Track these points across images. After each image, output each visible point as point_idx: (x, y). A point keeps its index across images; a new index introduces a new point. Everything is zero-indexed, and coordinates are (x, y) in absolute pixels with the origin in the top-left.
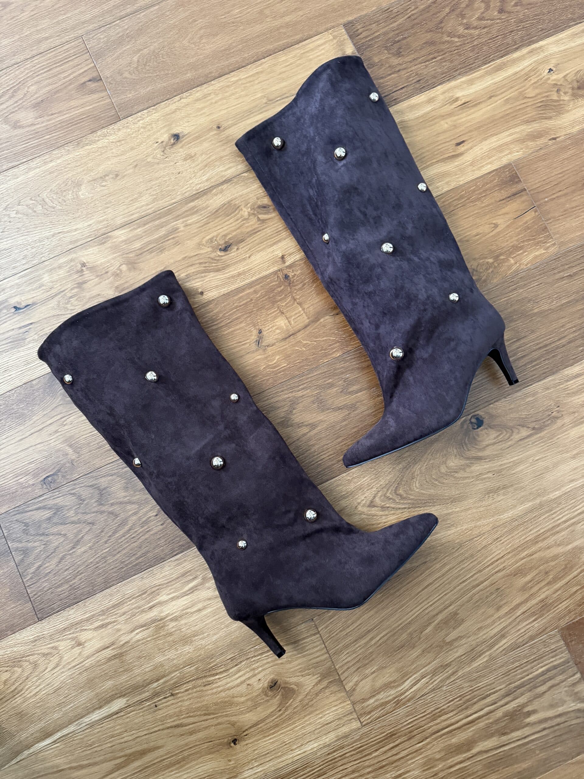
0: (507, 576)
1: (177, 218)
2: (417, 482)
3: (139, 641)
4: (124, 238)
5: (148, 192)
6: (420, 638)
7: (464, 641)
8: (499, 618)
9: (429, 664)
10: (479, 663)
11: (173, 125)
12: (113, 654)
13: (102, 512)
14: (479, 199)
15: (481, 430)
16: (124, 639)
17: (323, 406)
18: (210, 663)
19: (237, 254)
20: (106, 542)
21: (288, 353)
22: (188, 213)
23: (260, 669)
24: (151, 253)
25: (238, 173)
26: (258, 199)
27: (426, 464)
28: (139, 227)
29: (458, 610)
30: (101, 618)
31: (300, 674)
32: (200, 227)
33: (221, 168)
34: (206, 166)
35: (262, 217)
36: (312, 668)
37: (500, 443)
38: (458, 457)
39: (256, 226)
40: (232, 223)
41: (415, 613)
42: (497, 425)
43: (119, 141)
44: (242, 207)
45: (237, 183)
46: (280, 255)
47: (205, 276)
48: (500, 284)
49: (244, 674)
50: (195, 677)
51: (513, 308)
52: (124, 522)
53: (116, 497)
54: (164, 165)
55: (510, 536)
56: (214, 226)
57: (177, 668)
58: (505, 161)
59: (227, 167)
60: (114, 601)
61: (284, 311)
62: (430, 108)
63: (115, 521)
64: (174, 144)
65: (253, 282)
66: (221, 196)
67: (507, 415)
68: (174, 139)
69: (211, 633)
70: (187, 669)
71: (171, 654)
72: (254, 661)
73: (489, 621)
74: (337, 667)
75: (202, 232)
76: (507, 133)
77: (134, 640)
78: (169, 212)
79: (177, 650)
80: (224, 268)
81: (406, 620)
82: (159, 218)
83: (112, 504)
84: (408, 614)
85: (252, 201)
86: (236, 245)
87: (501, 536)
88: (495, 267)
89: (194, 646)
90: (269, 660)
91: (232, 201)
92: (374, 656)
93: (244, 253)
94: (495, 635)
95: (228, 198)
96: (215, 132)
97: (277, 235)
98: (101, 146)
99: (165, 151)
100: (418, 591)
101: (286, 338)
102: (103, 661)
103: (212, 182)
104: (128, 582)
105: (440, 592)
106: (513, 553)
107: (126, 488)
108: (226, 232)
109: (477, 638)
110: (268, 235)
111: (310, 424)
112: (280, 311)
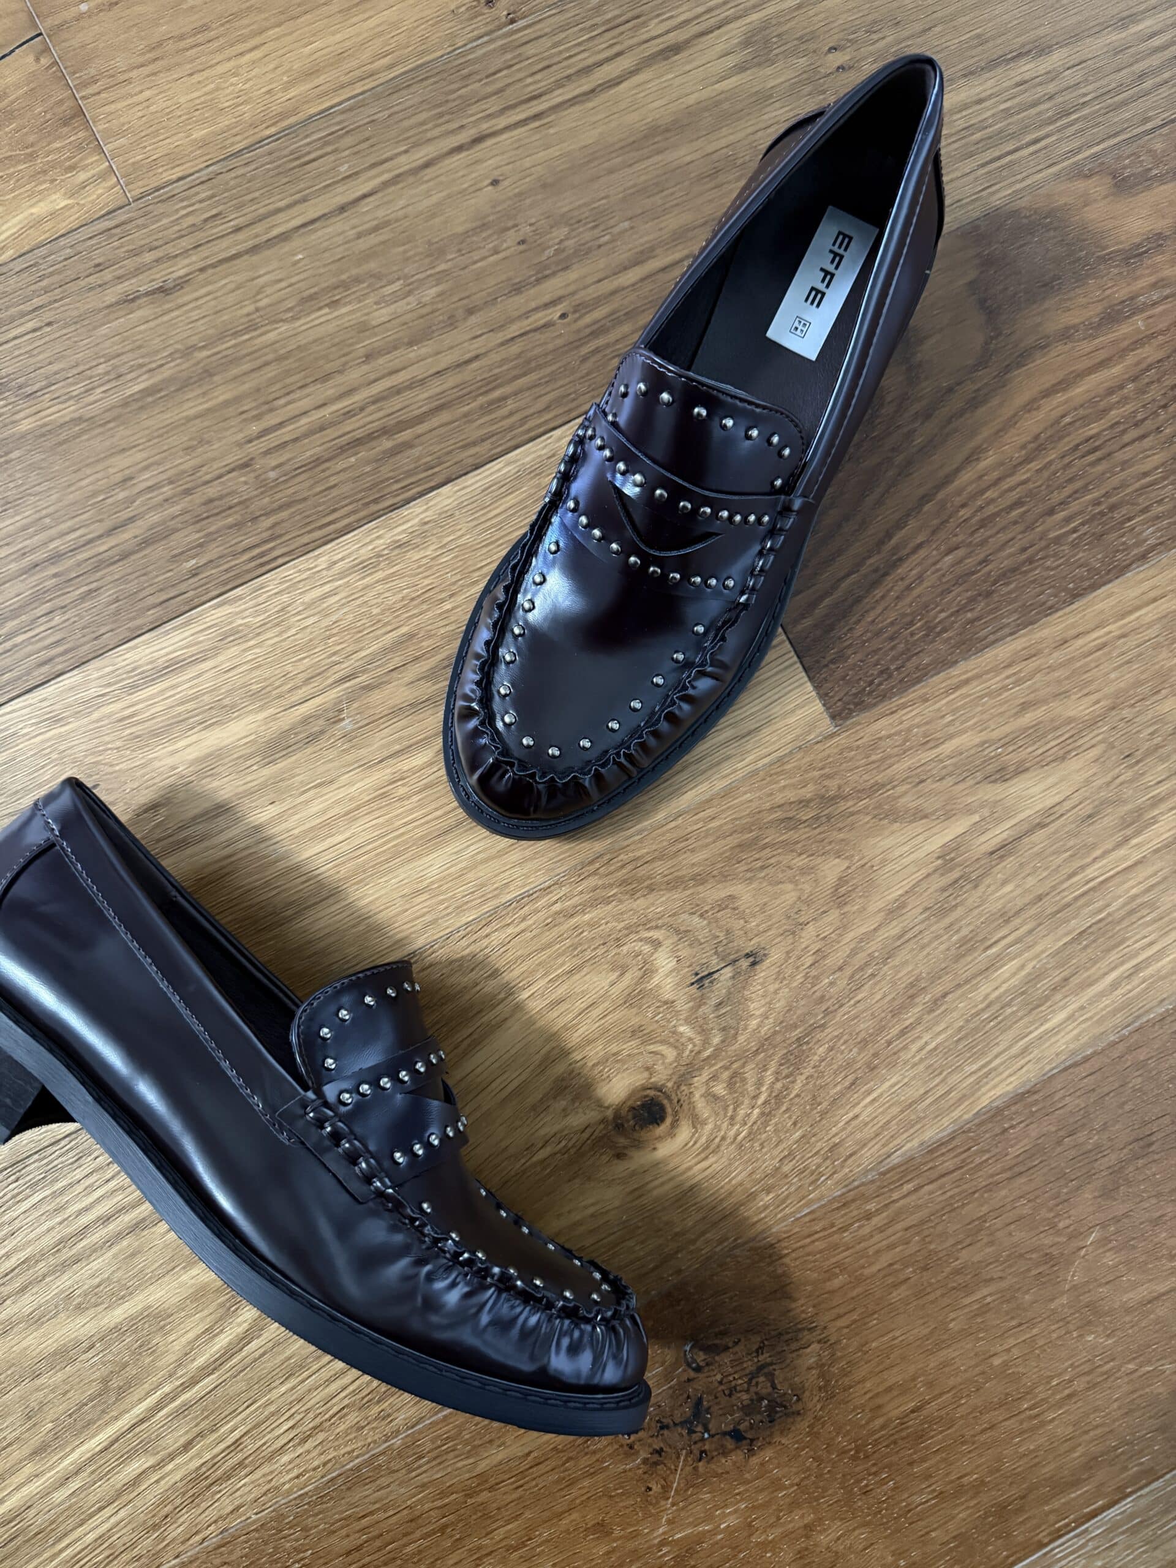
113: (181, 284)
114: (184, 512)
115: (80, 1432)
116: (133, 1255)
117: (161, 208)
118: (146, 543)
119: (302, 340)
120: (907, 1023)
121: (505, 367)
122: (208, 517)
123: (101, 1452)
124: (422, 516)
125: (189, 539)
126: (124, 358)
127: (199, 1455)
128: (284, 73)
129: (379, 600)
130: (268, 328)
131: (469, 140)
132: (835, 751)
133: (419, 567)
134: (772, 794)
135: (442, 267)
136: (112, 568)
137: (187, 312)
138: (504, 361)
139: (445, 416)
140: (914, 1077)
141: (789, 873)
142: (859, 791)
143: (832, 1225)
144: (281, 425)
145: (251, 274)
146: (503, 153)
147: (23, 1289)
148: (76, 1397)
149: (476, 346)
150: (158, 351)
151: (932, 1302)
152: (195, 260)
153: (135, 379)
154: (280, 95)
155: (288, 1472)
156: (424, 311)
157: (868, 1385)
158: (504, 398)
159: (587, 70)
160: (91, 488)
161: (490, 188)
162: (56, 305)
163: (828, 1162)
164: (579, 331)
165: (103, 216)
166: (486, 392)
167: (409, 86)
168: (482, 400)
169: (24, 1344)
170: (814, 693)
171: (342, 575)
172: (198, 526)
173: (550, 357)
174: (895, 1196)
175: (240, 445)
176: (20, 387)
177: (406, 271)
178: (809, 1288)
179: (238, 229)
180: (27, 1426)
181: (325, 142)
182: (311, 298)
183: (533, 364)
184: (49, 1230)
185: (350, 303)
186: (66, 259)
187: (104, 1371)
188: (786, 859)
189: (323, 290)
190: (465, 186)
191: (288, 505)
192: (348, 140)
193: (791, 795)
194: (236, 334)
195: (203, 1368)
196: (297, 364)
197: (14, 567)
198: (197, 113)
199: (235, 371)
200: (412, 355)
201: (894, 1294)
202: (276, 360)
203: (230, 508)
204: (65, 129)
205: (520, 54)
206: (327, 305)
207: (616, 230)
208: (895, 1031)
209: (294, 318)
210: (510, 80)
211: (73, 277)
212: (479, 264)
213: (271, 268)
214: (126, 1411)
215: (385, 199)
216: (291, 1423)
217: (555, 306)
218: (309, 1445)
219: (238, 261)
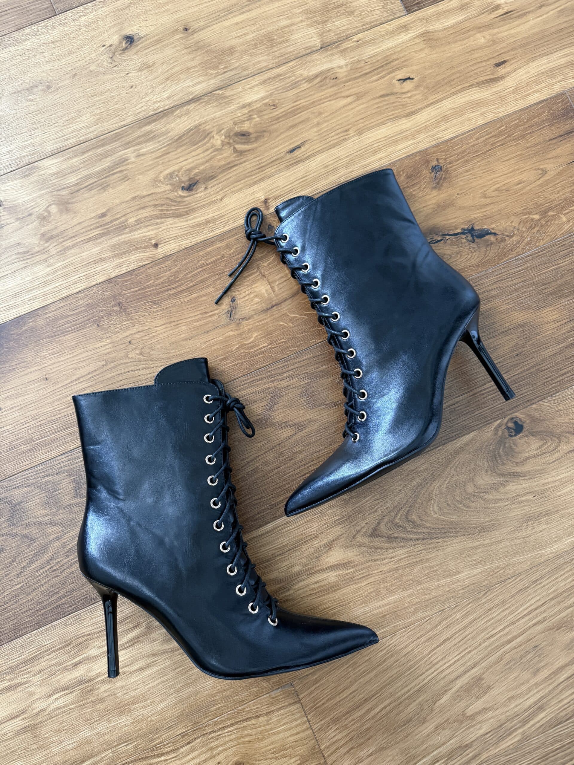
0: (548, 630)
1: (127, 145)
2: (435, 505)
3: (59, 708)
4: (54, 170)
5: (90, 110)
6: (432, 711)
7: (490, 714)
8: (537, 685)
9: (443, 744)
10: (508, 744)
11: (126, 24)
12: (24, 726)
13: (14, 536)
14: (523, 137)
15: (520, 438)
16: (39, 706)
17: (314, 400)
18: (153, 740)
19: (206, 195)
20: (18, 576)
21: (269, 329)
22: (143, 139)
23: (220, 749)
24: (91, 190)
25: (210, 90)
26: (235, 124)
27: (447, 481)
28: (76, 156)
29: (483, 674)
30: (8, 677)
31: (273, 755)
32: (156, 158)
33: (188, 83)
34: (168, 79)
35: (239, 147)
36: (289, 748)
37: (544, 456)
38: (490, 472)
39: (232, 159)
40: (198, 154)
41: (427, 677)
42: (541, 432)
43: (53, 42)
44: (214, 133)
45: (208, 103)
46: (263, 198)
47: (161, 223)
48: (547, 248)
49: (199, 755)
50: (133, 758)
51: (563, 280)
52: (43, 549)
53: (33, 515)
54: (112, 76)
55: (553, 578)
56: (175, 157)
57: (109, 746)
58: (557, 89)
59: (195, 81)
60: (26, 655)
61: (266, 273)
62: (463, 17)
63: (31, 548)
64: (126, 48)
65: (225, 233)
66: (186, 118)
67: (553, 419)
68: (127, 42)
69: (156, 699)
70: (122, 748)
71: (102, 727)
72: (212, 738)
73: (524, 688)
74: (322, 747)
75: (159, 165)
76: (561, 53)
77: (53, 707)
78: (117, 137)
79: (110, 722)
80: (187, 213)
81: (416, 686)
82: (103, 145)
83: (28, 525)
84: (418, 678)
85: (227, 127)
86: (204, 183)
87: (542, 578)
88: (542, 226)
89: (133, 717)
90: (233, 737)
91: (200, 125)
92: (371, 734)
93: (214, 194)
94: (530, 707)
95: (195, 121)
96: (181, 35)
97: (259, 172)
98: (29, 47)
99: (114, 58)
100: (432, 648)
101: (268, 310)
102: (9, 735)
103: (175, 101)
104: (47, 630)
105: (461, 650)
106: (557, 600)
107: (47, 504)
108: (191, 166)
109: (507, 711)
110: (248, 171)
111: (296, 424)
112: (261, 273)
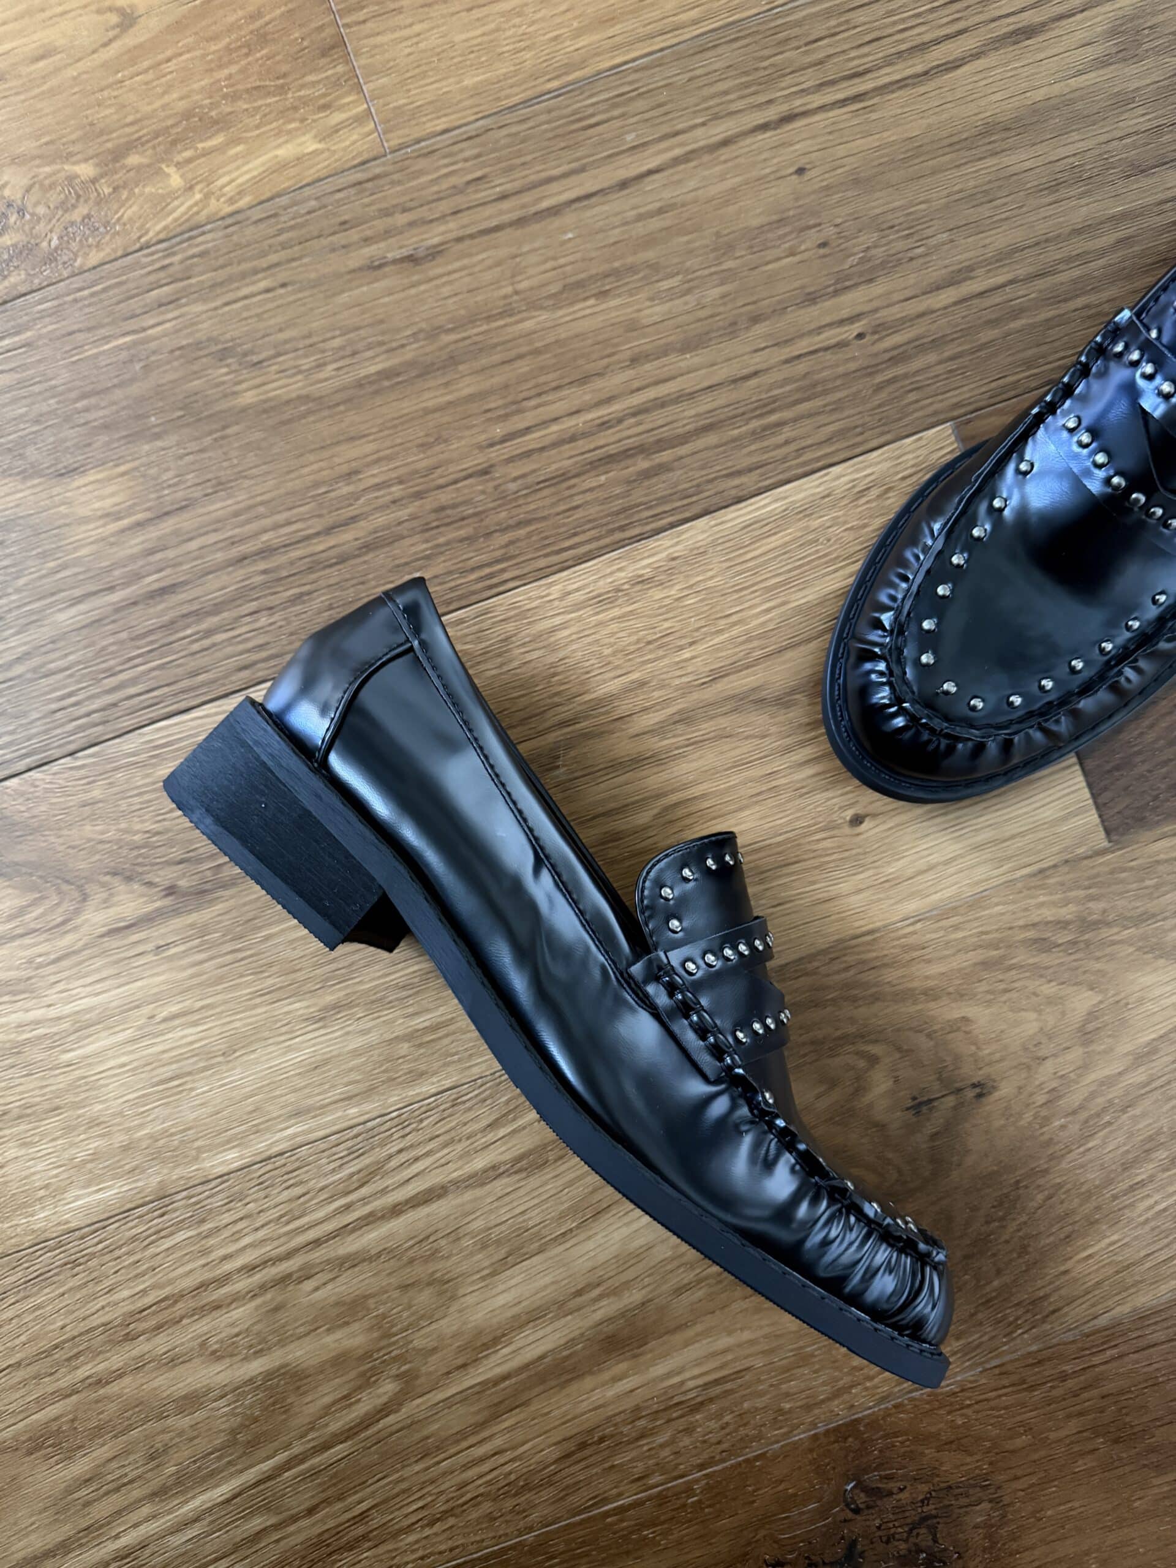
113: (435, 253)
114: (413, 517)
115: (204, 1479)
116: (277, 1309)
117: (422, 164)
118: (368, 547)
119: (563, 333)
120: (1139, 1178)
121: (788, 388)
122: (437, 527)
123: (223, 1503)
124: (671, 550)
125: (413, 549)
126: (362, 332)
127: (322, 1521)
128: (575, 18)
129: (612, 640)
130: (525, 315)
131: (775, 118)
132: (1107, 869)
133: (660, 608)
134: (1026, 910)
135: (730, 264)
136: (327, 571)
137: (437, 287)
138: (786, 381)
139: (712, 439)
140: (1136, 1238)
141: (1034, 999)
142: (1126, 918)
143: (1024, 1382)
144: (528, 430)
145: (514, 250)
146: (814, 137)
147: (159, 1328)
148: (203, 1445)
149: (757, 360)
150: (398, 330)
151: (1119, 1477)
152: (452, 227)
153: (373, 358)
154: (568, 43)
155: (413, 1551)
156: (702, 314)
157: (1037, 1552)
158: (780, 424)
159: (922, 48)
160: (312, 477)
161: (794, 177)
162: (294, 264)
163: (1029, 1315)
164: (876, 355)
165: (355, 167)
166: (761, 416)
167: (715, 46)
168: (755, 424)
169: (156, 1383)
170: (1091, 801)
171: (578, 607)
172: (427, 535)
173: (838, 382)
174: (1096, 1360)
175: (481, 448)
176: (245, 354)
177: (688, 264)
178: (988, 1444)
179: (504, 197)
180: (150, 1466)
181: (613, 103)
182: (580, 284)
183: (819, 389)
184: (191, 1271)
185: (619, 295)
186: (309, 213)
187: (236, 1421)
188: (1032, 985)
189: (591, 277)
190: (768, 171)
191: (528, 522)
192: (641, 104)
193: (1048, 914)
194: (489, 318)
195: (335, 1435)
196: (554, 361)
197: (220, 556)
198: (472, 56)
199: (484, 361)
200: (682, 364)
201: (1080, 1462)
202: (531, 353)
203: (463, 519)
204: (323, 61)
205: (847, 21)
206: (594, 295)
207: (932, 242)
208: (1123, 1186)
209: (556, 307)
210: (832, 51)
211: (316, 234)
212: (770, 267)
213: (537, 245)
214: (252, 1466)
215: (676, 178)
216: (420, 1504)
217: (852, 323)
218: (438, 1528)
219: (499, 234)
